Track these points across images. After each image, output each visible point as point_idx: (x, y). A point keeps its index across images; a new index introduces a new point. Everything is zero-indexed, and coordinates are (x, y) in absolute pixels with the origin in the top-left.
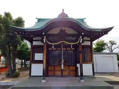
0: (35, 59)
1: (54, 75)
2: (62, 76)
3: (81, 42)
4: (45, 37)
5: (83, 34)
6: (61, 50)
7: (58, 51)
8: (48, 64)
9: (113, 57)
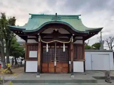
0: (30, 57)
1: (48, 72)
2: (55, 72)
3: (72, 42)
4: (39, 37)
5: (73, 35)
6: (55, 48)
7: (52, 49)
8: (42, 62)
9: (109, 54)
